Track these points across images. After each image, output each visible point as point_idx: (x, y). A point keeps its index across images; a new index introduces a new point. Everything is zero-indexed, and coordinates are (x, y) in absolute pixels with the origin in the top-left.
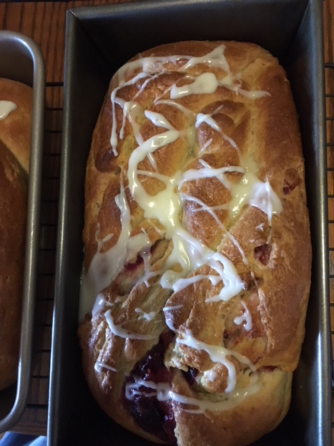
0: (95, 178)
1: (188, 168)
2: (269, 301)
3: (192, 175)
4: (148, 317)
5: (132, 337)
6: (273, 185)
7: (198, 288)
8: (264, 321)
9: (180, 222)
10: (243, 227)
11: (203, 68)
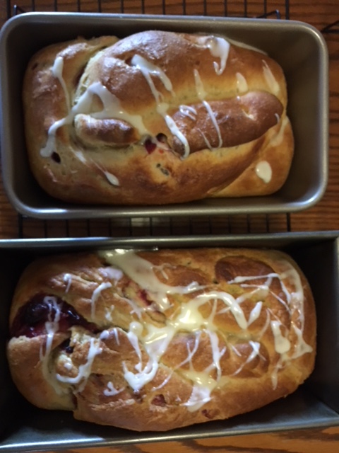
0: (211, 261)
1: (219, 336)
2: (126, 408)
3: (215, 341)
4: (108, 316)
5: (93, 305)
6: (208, 403)
7: (132, 354)
8: (112, 404)
9: (179, 332)
10: (177, 384)
11: (294, 341)
